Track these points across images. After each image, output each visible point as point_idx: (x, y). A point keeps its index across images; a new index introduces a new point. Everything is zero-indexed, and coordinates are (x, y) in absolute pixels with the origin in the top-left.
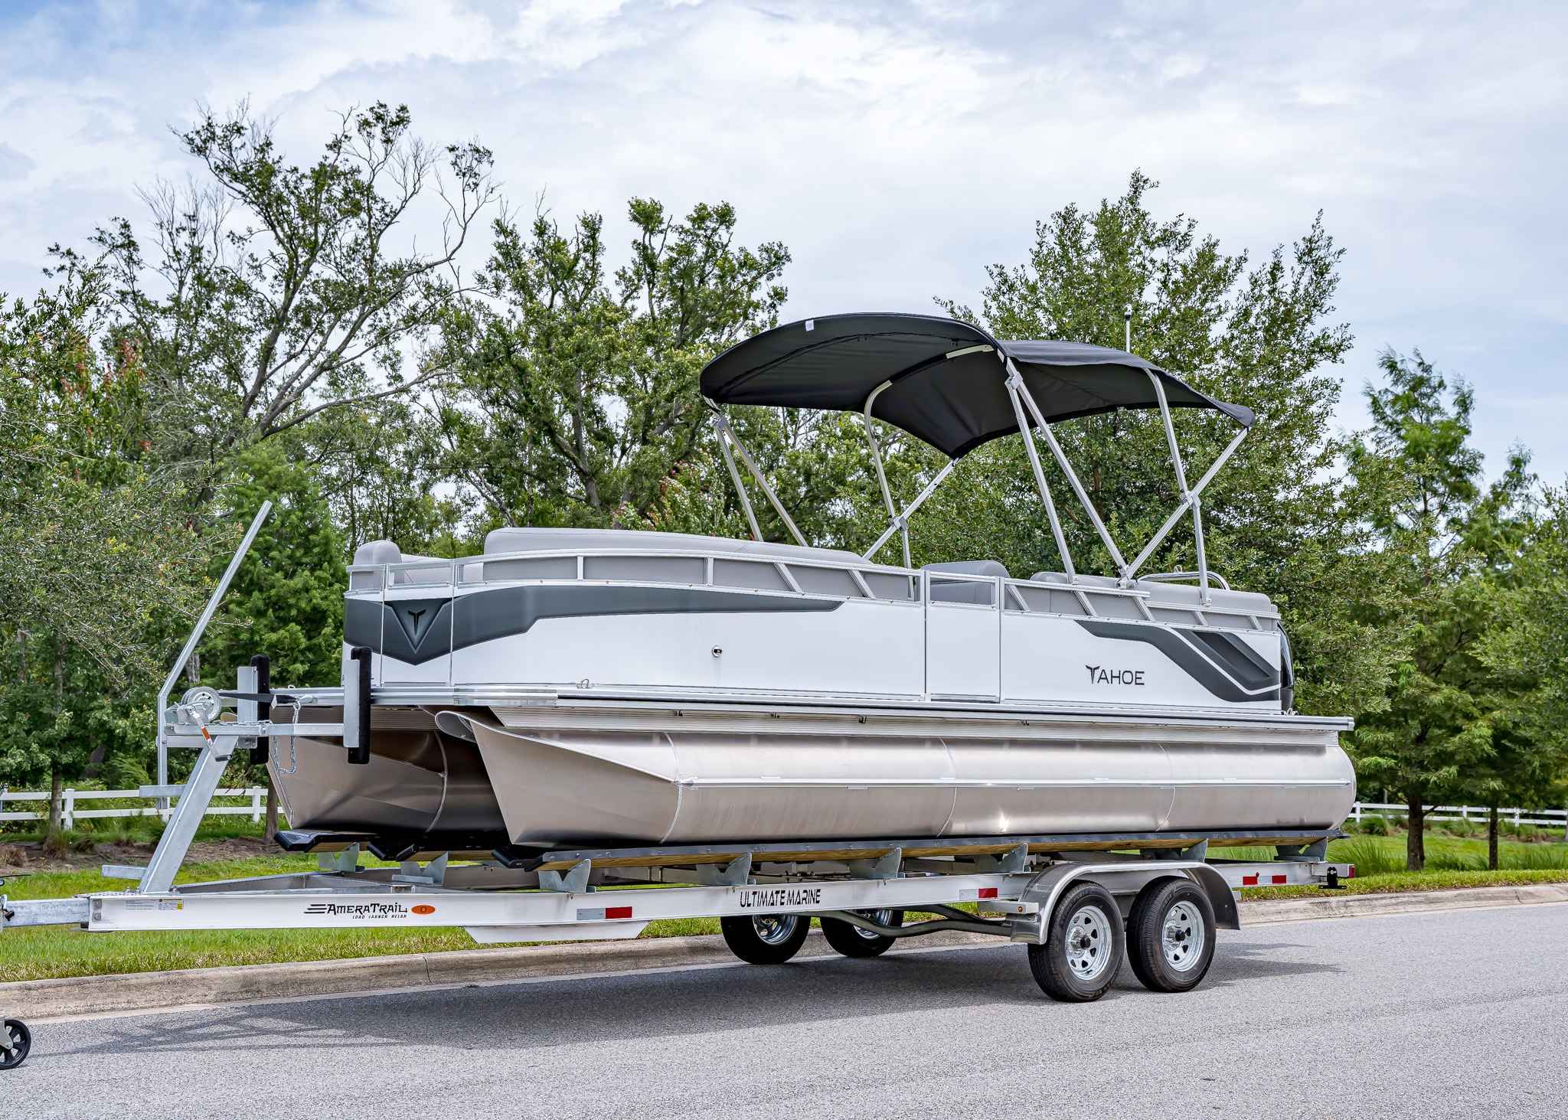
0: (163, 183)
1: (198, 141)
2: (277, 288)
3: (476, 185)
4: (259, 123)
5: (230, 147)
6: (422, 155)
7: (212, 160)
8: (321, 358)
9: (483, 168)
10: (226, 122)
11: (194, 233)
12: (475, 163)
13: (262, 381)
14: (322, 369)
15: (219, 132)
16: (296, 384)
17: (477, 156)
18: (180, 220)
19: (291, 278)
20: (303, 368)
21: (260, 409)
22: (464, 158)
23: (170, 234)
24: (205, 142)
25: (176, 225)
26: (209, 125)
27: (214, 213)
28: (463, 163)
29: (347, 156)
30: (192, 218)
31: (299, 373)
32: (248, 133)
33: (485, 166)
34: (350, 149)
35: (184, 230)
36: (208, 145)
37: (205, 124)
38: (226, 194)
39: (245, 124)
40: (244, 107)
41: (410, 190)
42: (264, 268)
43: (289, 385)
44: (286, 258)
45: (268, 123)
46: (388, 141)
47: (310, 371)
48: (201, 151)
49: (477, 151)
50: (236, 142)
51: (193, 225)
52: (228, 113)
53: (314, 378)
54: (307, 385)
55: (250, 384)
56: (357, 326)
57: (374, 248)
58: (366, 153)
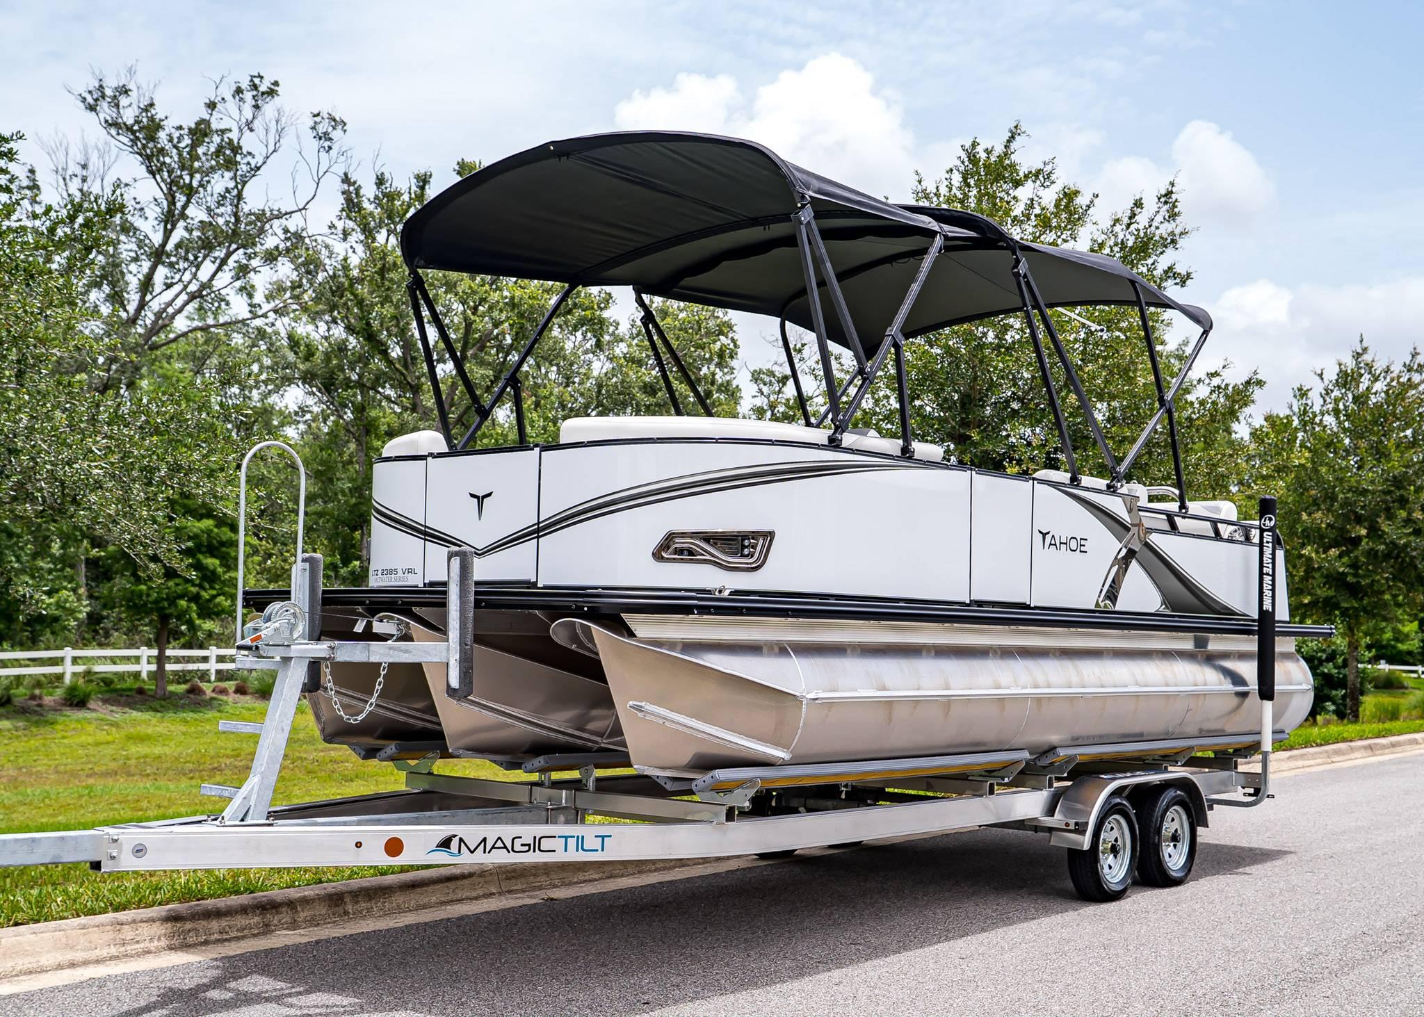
0: (60, 135)
1: (90, 100)
2: (157, 227)
3: (330, 148)
4: (144, 85)
5: (117, 106)
6: (283, 120)
7: (102, 116)
8: (193, 287)
9: (336, 134)
10: (114, 84)
11: (84, 180)
12: (330, 129)
13: (142, 305)
14: (192, 297)
15: (109, 92)
16: (170, 310)
17: (333, 123)
18: (74, 168)
19: (170, 219)
20: (177, 296)
21: (140, 330)
22: (321, 125)
23: (64, 179)
24: (96, 100)
25: (70, 172)
26: (101, 86)
27: (101, 164)
28: (321, 129)
29: (221, 116)
30: (84, 167)
31: (173, 300)
32: (133, 94)
33: (339, 131)
34: (223, 111)
35: (76, 176)
36: (99, 103)
37: (97, 86)
38: (113, 147)
39: (131, 86)
40: (131, 71)
41: (271, 148)
42: (146, 210)
43: (165, 310)
44: (165, 203)
45: (152, 86)
46: (257, 107)
47: (184, 297)
48: (92, 108)
49: (335, 120)
50: (124, 101)
51: (84, 173)
52: (118, 75)
53: (186, 303)
54: (180, 311)
55: (132, 308)
56: (224, 262)
57: (239, 197)
58: (236, 115)
